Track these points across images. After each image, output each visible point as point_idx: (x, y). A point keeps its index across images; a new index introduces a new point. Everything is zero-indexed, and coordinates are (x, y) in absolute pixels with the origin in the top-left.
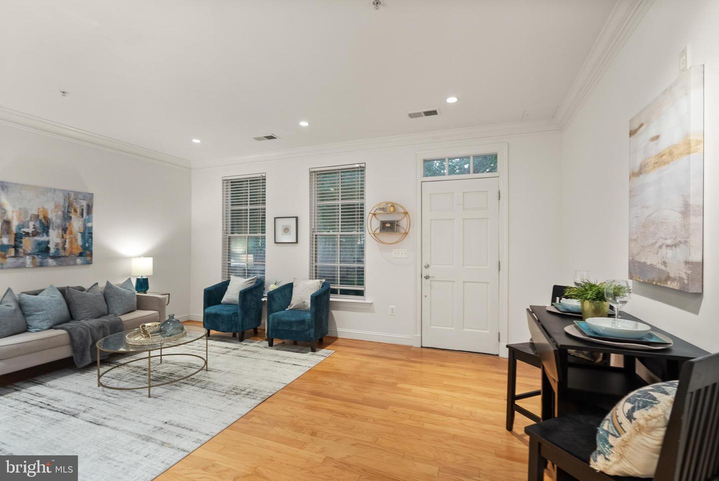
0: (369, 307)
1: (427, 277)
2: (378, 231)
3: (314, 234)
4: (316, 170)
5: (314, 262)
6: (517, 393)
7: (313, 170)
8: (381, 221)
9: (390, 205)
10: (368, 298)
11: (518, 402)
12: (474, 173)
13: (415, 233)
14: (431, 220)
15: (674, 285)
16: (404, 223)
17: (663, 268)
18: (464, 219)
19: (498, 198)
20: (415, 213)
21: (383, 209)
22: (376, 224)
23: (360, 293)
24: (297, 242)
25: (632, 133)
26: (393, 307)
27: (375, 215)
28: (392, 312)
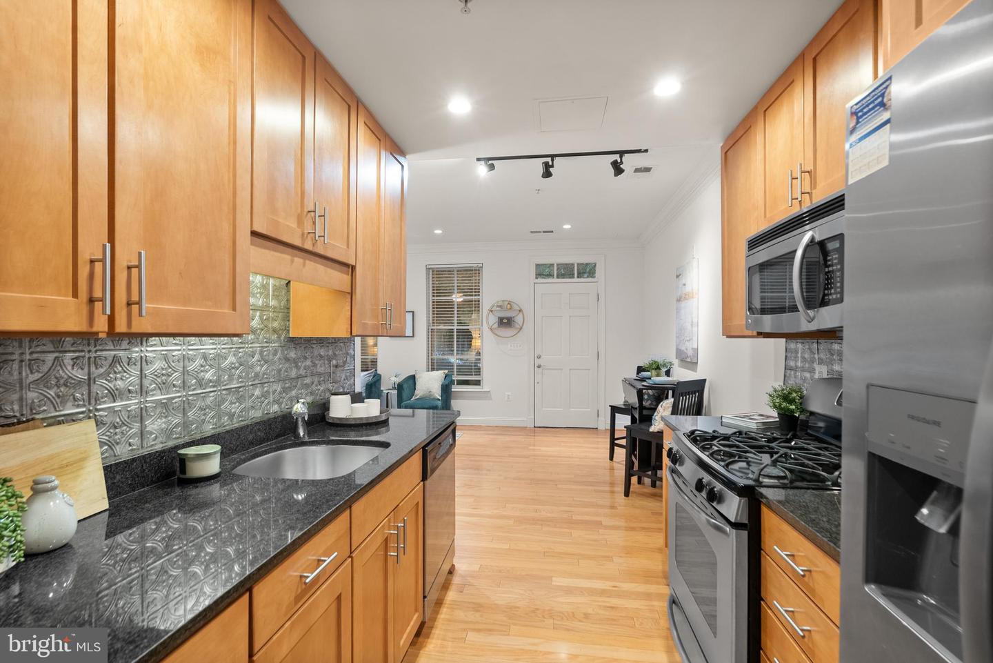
0: (486, 395)
1: (539, 367)
2: (496, 325)
3: (430, 328)
4: (432, 266)
5: (430, 355)
6: (616, 437)
7: (430, 267)
8: (499, 317)
9: (507, 303)
10: (485, 387)
11: (616, 442)
12: (578, 277)
13: (528, 327)
14: (543, 317)
15: (689, 360)
16: (519, 319)
17: (685, 351)
18: (570, 317)
19: (597, 300)
20: (528, 311)
21: (500, 306)
22: (493, 320)
23: (477, 383)
24: (413, 336)
25: (677, 277)
26: (509, 393)
27: (492, 311)
28: (508, 398)
